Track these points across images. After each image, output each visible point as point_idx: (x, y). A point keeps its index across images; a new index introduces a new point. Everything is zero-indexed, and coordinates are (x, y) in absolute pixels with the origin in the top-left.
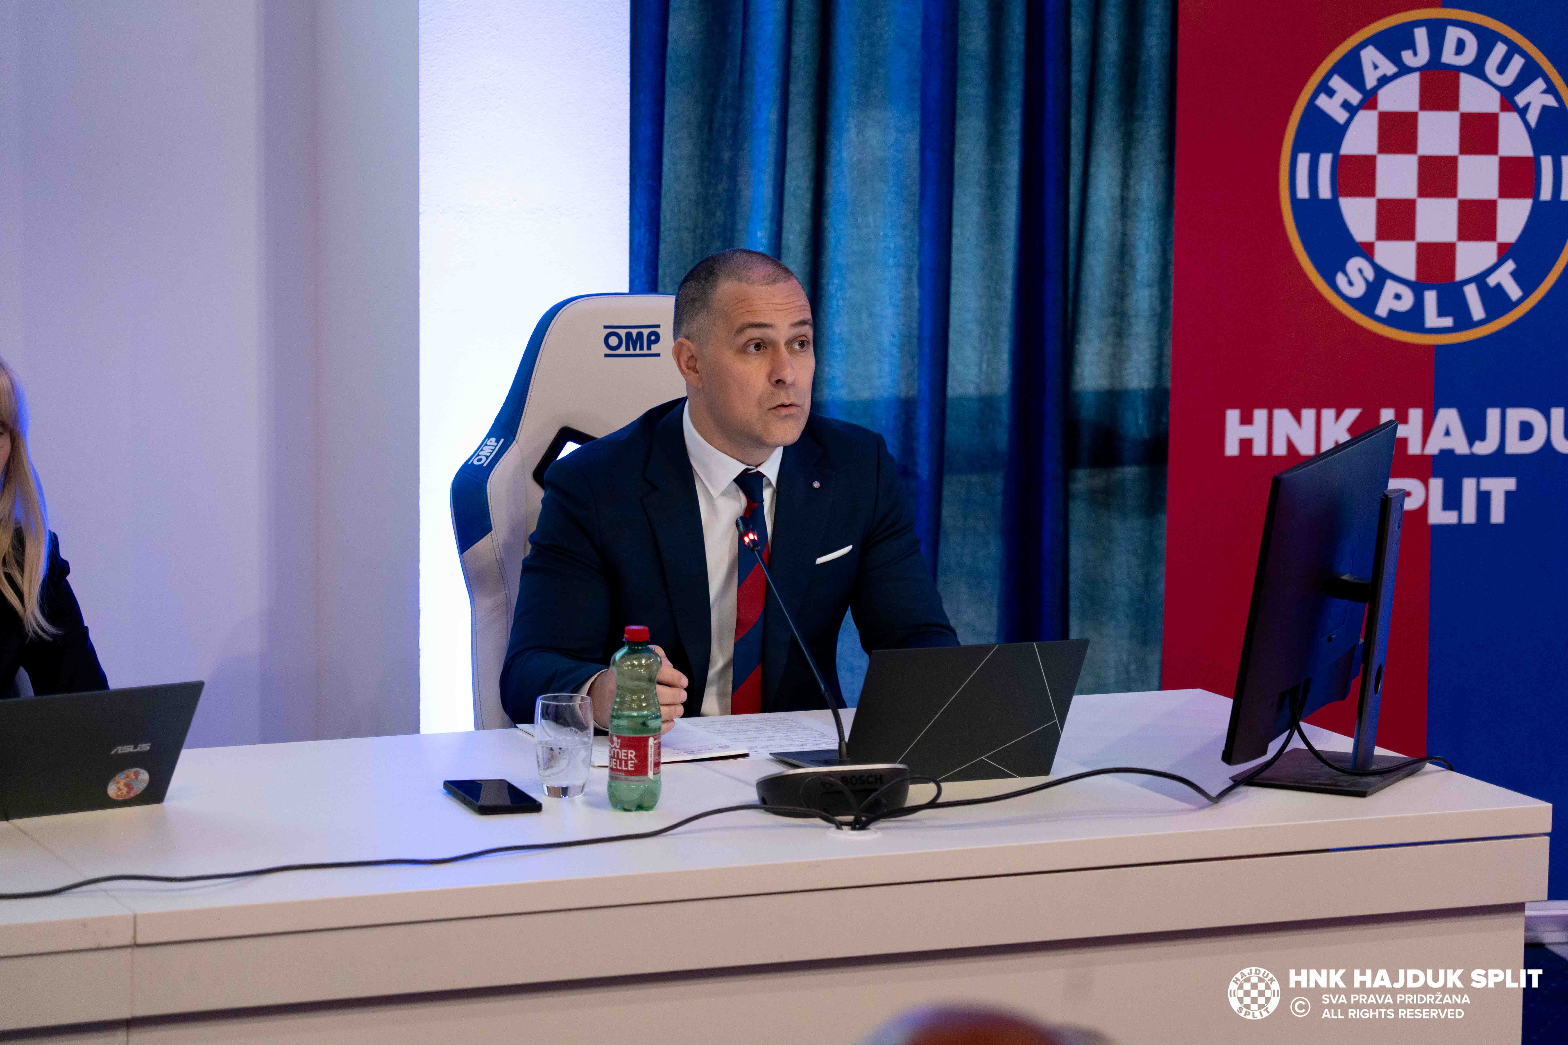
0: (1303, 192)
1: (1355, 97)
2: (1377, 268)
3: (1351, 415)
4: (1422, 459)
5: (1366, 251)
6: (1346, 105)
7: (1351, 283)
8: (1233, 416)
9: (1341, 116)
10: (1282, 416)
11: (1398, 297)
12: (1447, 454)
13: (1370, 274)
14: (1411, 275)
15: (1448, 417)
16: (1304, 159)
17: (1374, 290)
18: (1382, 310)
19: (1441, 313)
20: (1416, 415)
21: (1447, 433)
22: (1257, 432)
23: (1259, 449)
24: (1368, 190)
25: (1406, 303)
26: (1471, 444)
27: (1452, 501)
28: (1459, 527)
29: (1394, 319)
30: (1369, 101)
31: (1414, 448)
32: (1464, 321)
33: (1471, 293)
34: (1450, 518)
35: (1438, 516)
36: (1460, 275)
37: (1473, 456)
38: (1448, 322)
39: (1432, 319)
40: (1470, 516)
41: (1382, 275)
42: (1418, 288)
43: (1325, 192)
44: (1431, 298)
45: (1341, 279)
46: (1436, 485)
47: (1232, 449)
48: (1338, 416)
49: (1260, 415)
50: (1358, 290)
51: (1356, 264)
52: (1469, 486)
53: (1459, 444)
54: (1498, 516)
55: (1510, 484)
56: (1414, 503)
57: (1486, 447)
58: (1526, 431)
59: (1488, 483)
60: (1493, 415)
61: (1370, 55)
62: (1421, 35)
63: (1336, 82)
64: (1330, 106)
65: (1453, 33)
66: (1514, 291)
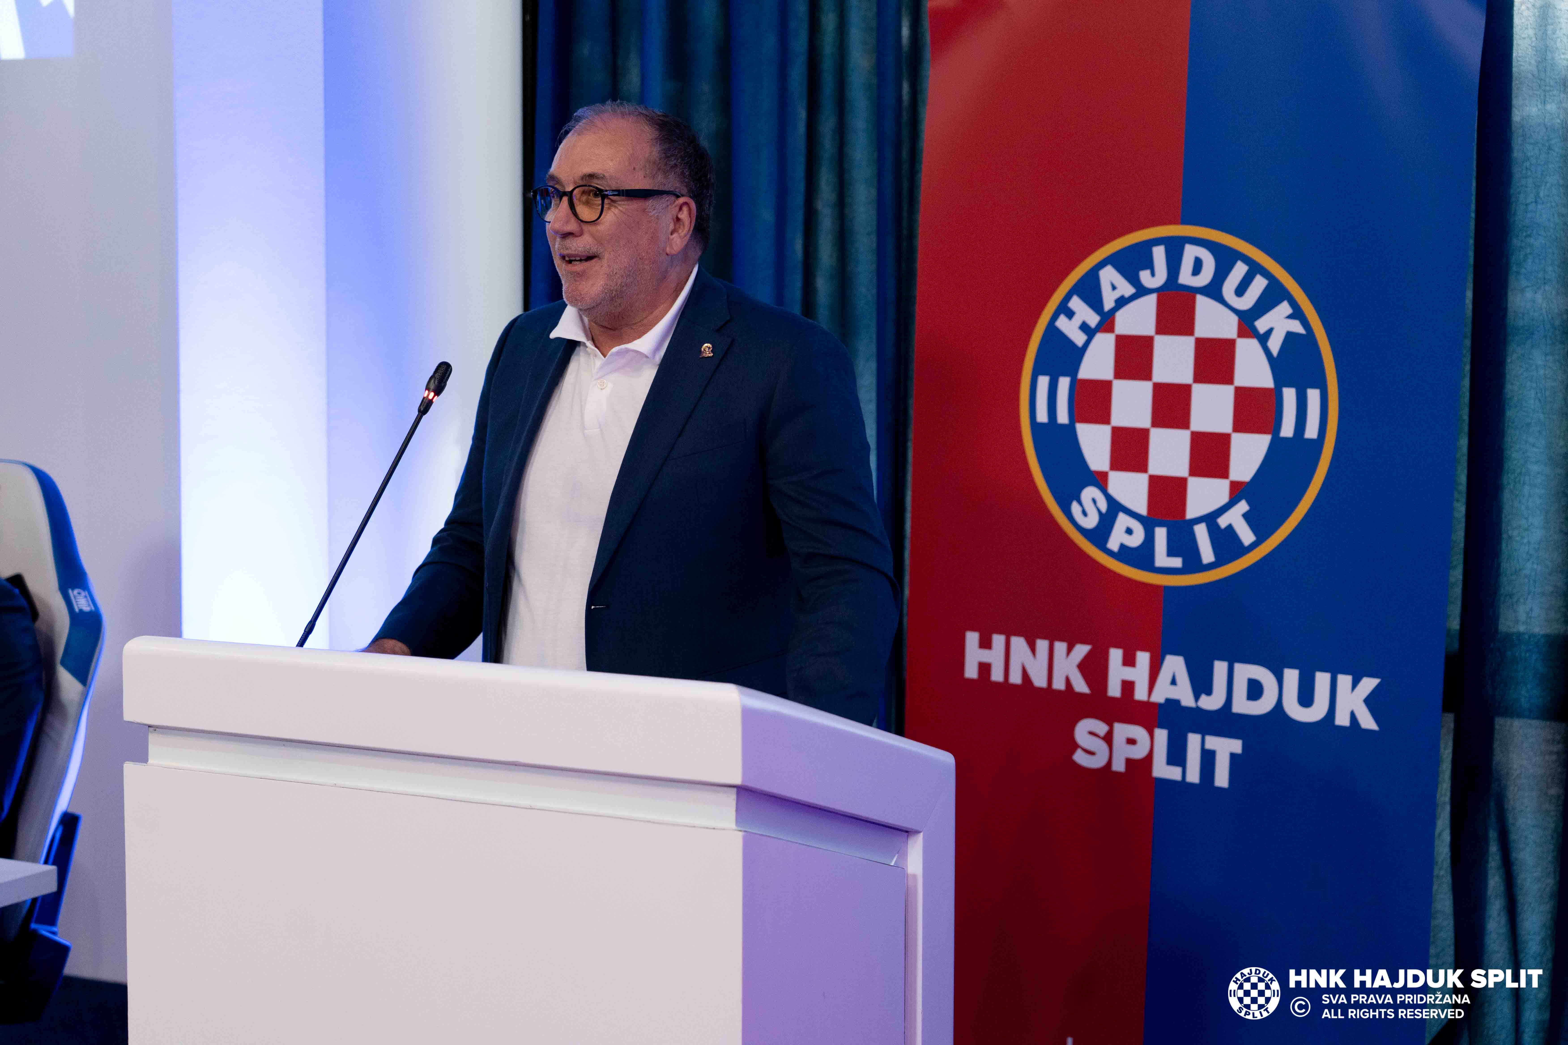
0: (1042, 417)
1: (1093, 319)
2: (1110, 499)
3: (1082, 650)
4: (1148, 706)
5: (1100, 480)
6: (1084, 327)
7: (1085, 514)
8: (972, 638)
9: (1079, 339)
10: (1019, 643)
11: (1129, 531)
12: (1172, 704)
13: (1103, 506)
14: (1143, 510)
15: (1174, 665)
16: (1043, 382)
17: (1107, 521)
18: (1113, 544)
19: (1171, 553)
20: (1143, 658)
21: (1174, 682)
22: (995, 656)
23: (997, 675)
24: (1103, 417)
25: (1137, 539)
26: (1197, 698)
27: (1177, 756)
28: (1183, 784)
29: (1125, 554)
30: (1107, 323)
31: (1141, 694)
32: (1193, 563)
33: (1201, 532)
34: (1174, 773)
35: (1162, 770)
36: (1191, 514)
37: (1198, 710)
38: (1176, 562)
39: (1162, 558)
40: (1193, 776)
41: (1115, 507)
42: (1149, 523)
43: (1063, 417)
44: (1161, 534)
45: (1075, 508)
46: (1162, 735)
47: (971, 672)
48: (1069, 650)
49: (998, 640)
50: (1091, 522)
51: (1090, 493)
52: (1194, 741)
53: (1185, 695)
54: (1222, 779)
55: (1236, 746)
56: (1139, 752)
57: (1212, 702)
58: (1255, 690)
59: (1213, 742)
60: (1220, 668)
61: (1109, 275)
62: (1159, 254)
63: (1076, 303)
64: (1070, 328)
65: (1191, 252)
66: (1247, 536)
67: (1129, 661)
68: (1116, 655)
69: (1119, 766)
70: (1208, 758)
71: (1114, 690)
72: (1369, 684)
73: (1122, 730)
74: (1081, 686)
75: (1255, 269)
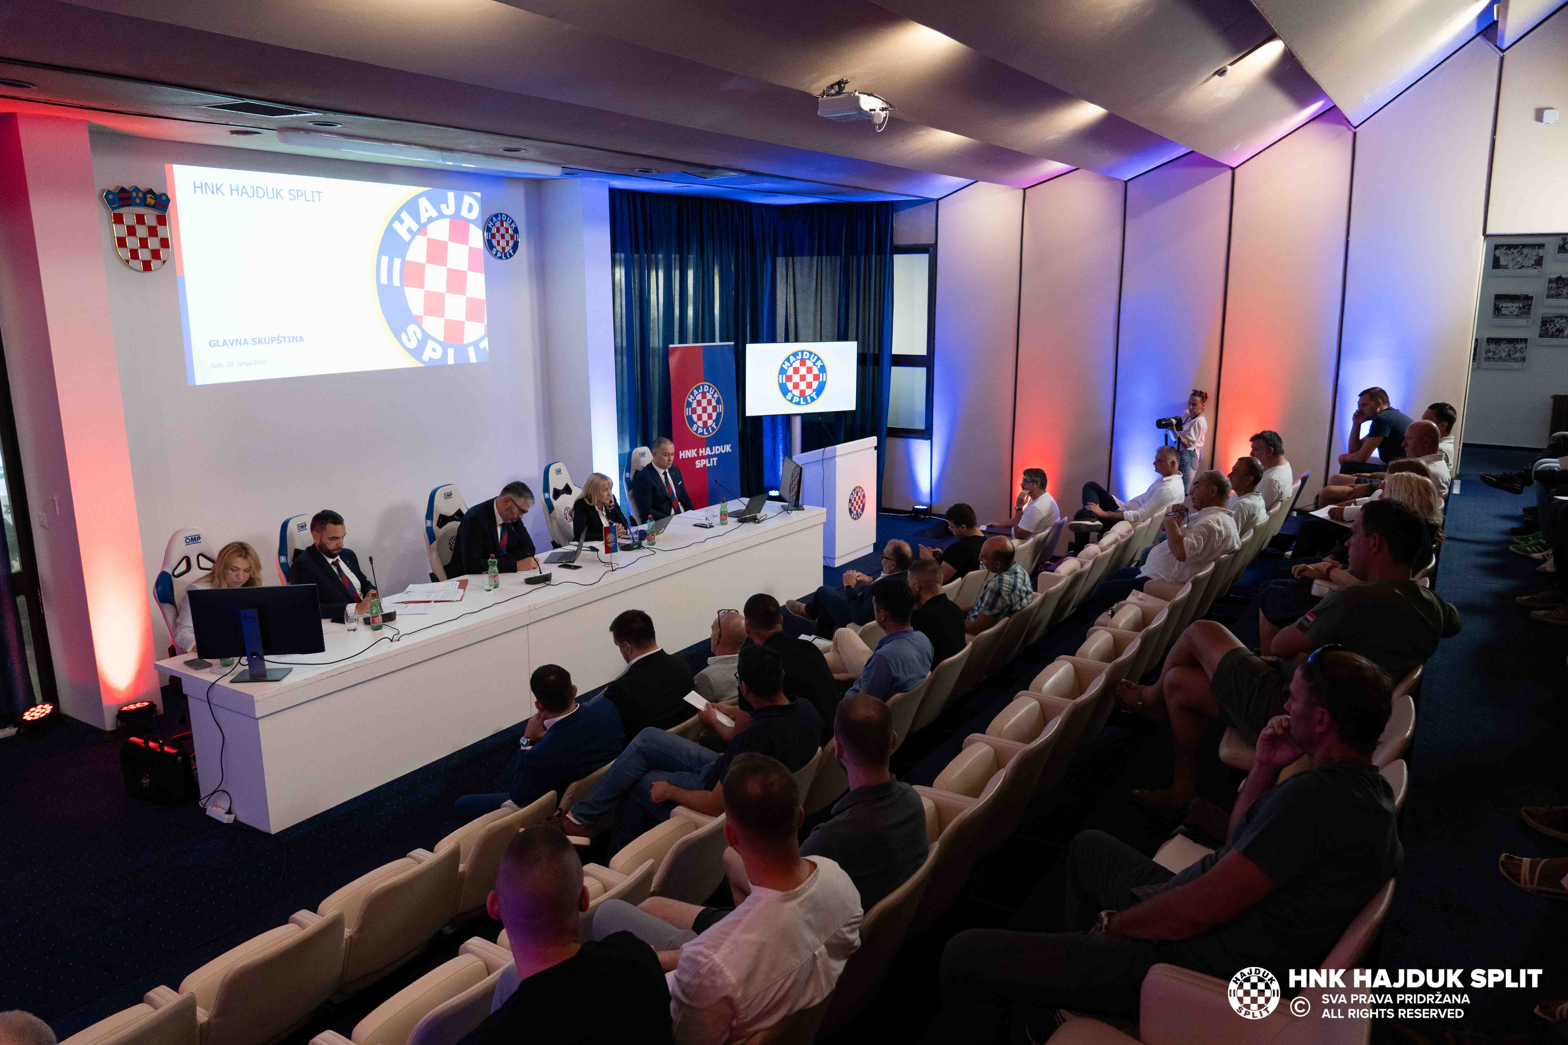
2: (698, 426)
3: (696, 450)
4: (705, 456)
8: (680, 452)
10: (687, 451)
12: (708, 455)
15: (708, 449)
17: (697, 429)
20: (704, 449)
22: (683, 454)
23: (684, 457)
24: (695, 412)
29: (701, 434)
32: (709, 433)
34: (709, 465)
35: (708, 465)
36: (709, 425)
39: (705, 433)
42: (703, 428)
46: (707, 460)
47: (681, 458)
50: (695, 430)
52: (711, 459)
54: (715, 464)
55: (716, 458)
56: (704, 463)
57: (713, 453)
58: (718, 450)
59: (714, 459)
60: (714, 448)
61: (695, 391)
62: (701, 387)
63: (691, 396)
64: (690, 400)
65: (705, 386)
66: (715, 428)
67: (702, 450)
68: (700, 449)
69: (702, 466)
70: (713, 461)
71: (700, 455)
72: (730, 445)
73: (702, 461)
74: (696, 456)
75: (713, 388)
